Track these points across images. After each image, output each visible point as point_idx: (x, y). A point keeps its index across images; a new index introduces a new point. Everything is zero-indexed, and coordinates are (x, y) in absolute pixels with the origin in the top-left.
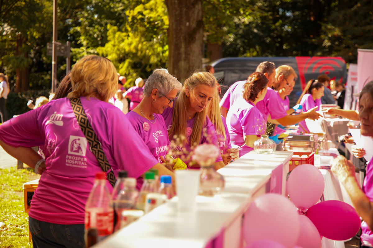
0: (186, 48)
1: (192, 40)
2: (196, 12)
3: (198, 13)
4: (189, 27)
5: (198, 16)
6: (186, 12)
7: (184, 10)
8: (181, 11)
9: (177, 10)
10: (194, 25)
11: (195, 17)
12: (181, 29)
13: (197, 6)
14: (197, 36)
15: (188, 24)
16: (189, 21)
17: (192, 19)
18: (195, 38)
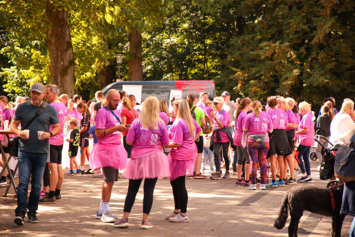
0: (61, 79)
1: (66, 73)
2: (68, 55)
3: (70, 56)
4: (63, 65)
5: (70, 57)
6: (61, 55)
7: (60, 53)
8: (58, 55)
9: (55, 54)
10: (67, 64)
11: (68, 58)
12: (58, 66)
13: (68, 51)
14: (69, 71)
15: (62, 63)
16: (63, 61)
17: (65, 60)
18: (68, 72)
